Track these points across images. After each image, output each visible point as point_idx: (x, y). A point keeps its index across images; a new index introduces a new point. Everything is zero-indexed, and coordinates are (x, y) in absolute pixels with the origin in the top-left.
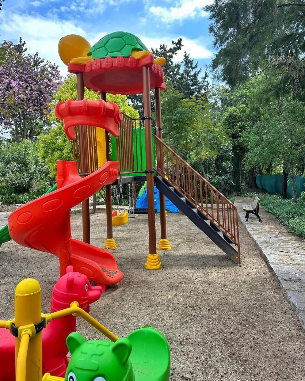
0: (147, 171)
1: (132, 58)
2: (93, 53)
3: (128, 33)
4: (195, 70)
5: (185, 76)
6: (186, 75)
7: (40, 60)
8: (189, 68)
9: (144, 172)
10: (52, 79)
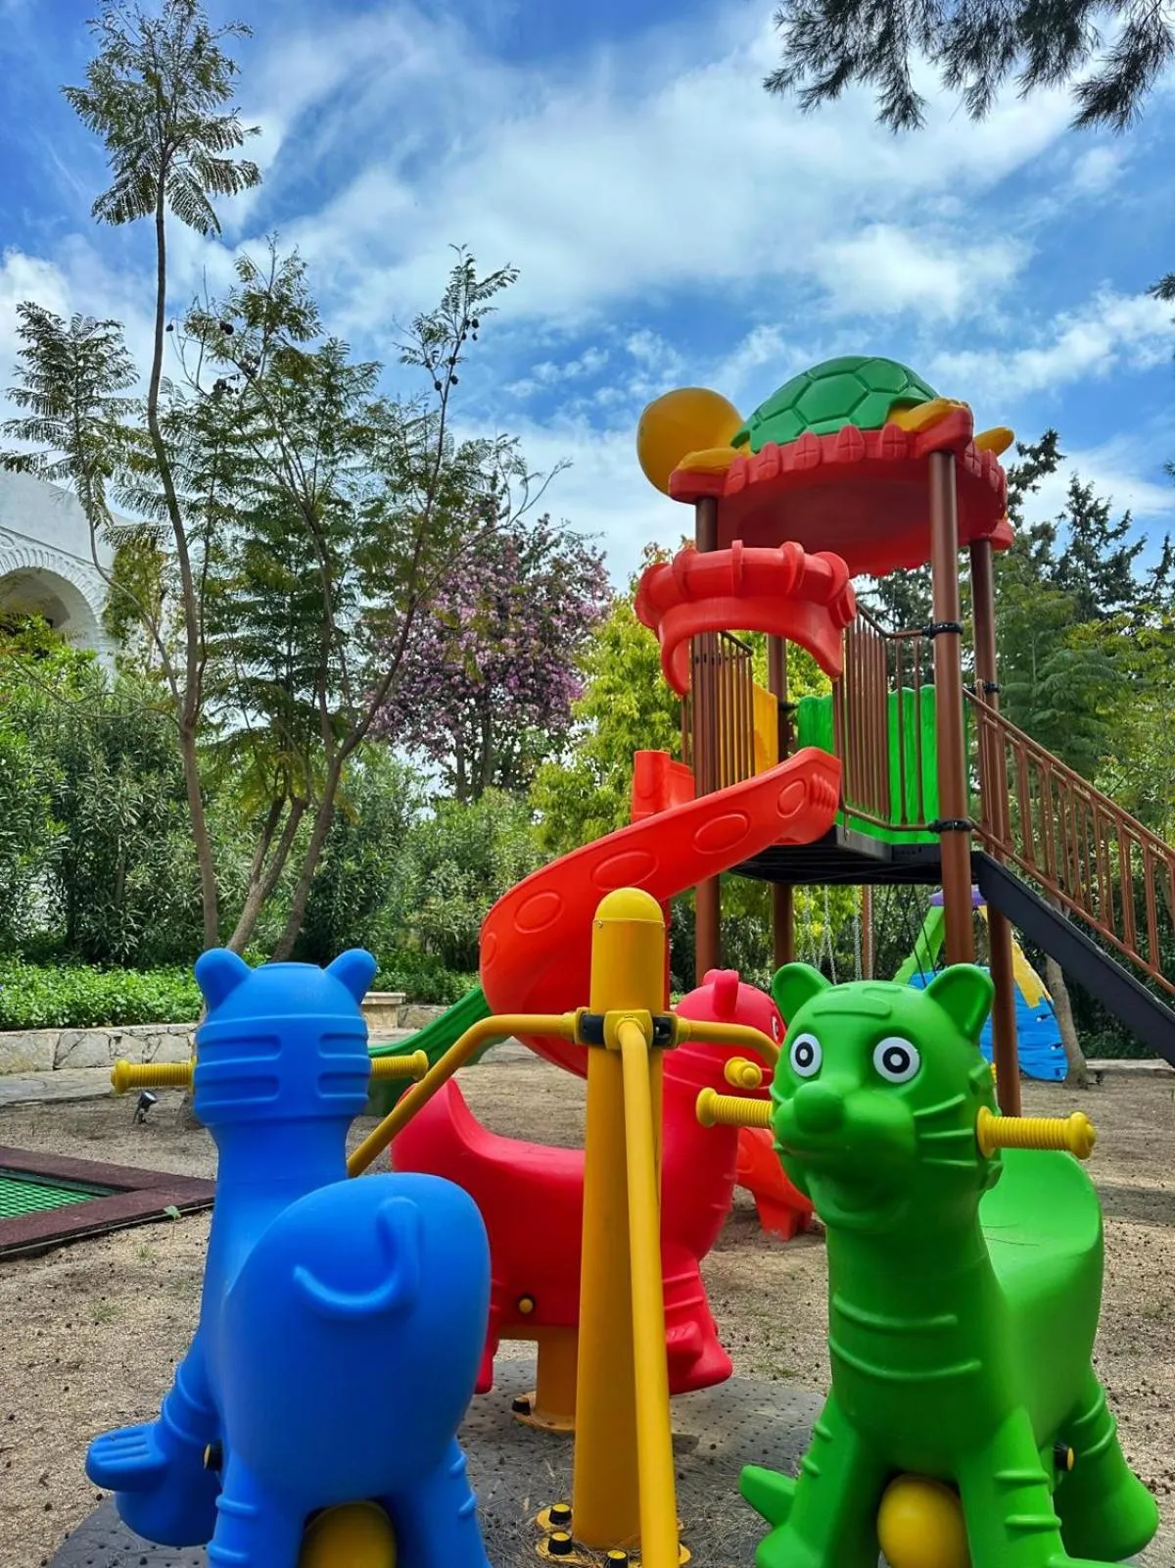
0: (941, 821)
1: (894, 429)
2: (753, 433)
3: (874, 359)
4: (1119, 542)
5: (1077, 568)
6: (1080, 564)
7: (550, 540)
8: (1093, 535)
9: (931, 829)
10: (582, 599)
